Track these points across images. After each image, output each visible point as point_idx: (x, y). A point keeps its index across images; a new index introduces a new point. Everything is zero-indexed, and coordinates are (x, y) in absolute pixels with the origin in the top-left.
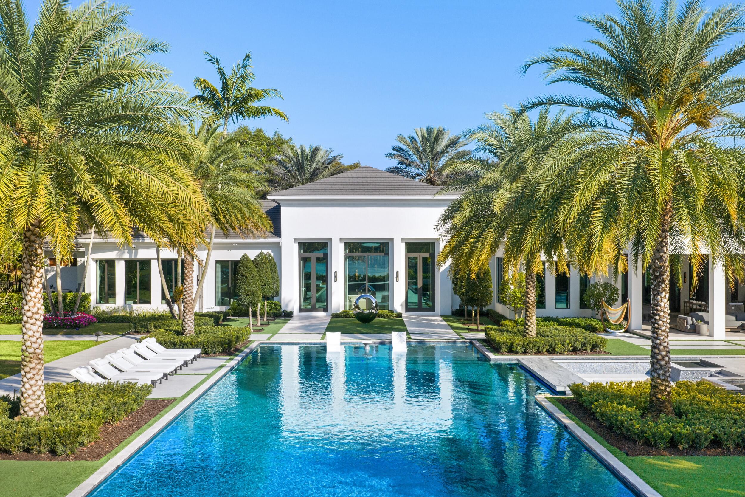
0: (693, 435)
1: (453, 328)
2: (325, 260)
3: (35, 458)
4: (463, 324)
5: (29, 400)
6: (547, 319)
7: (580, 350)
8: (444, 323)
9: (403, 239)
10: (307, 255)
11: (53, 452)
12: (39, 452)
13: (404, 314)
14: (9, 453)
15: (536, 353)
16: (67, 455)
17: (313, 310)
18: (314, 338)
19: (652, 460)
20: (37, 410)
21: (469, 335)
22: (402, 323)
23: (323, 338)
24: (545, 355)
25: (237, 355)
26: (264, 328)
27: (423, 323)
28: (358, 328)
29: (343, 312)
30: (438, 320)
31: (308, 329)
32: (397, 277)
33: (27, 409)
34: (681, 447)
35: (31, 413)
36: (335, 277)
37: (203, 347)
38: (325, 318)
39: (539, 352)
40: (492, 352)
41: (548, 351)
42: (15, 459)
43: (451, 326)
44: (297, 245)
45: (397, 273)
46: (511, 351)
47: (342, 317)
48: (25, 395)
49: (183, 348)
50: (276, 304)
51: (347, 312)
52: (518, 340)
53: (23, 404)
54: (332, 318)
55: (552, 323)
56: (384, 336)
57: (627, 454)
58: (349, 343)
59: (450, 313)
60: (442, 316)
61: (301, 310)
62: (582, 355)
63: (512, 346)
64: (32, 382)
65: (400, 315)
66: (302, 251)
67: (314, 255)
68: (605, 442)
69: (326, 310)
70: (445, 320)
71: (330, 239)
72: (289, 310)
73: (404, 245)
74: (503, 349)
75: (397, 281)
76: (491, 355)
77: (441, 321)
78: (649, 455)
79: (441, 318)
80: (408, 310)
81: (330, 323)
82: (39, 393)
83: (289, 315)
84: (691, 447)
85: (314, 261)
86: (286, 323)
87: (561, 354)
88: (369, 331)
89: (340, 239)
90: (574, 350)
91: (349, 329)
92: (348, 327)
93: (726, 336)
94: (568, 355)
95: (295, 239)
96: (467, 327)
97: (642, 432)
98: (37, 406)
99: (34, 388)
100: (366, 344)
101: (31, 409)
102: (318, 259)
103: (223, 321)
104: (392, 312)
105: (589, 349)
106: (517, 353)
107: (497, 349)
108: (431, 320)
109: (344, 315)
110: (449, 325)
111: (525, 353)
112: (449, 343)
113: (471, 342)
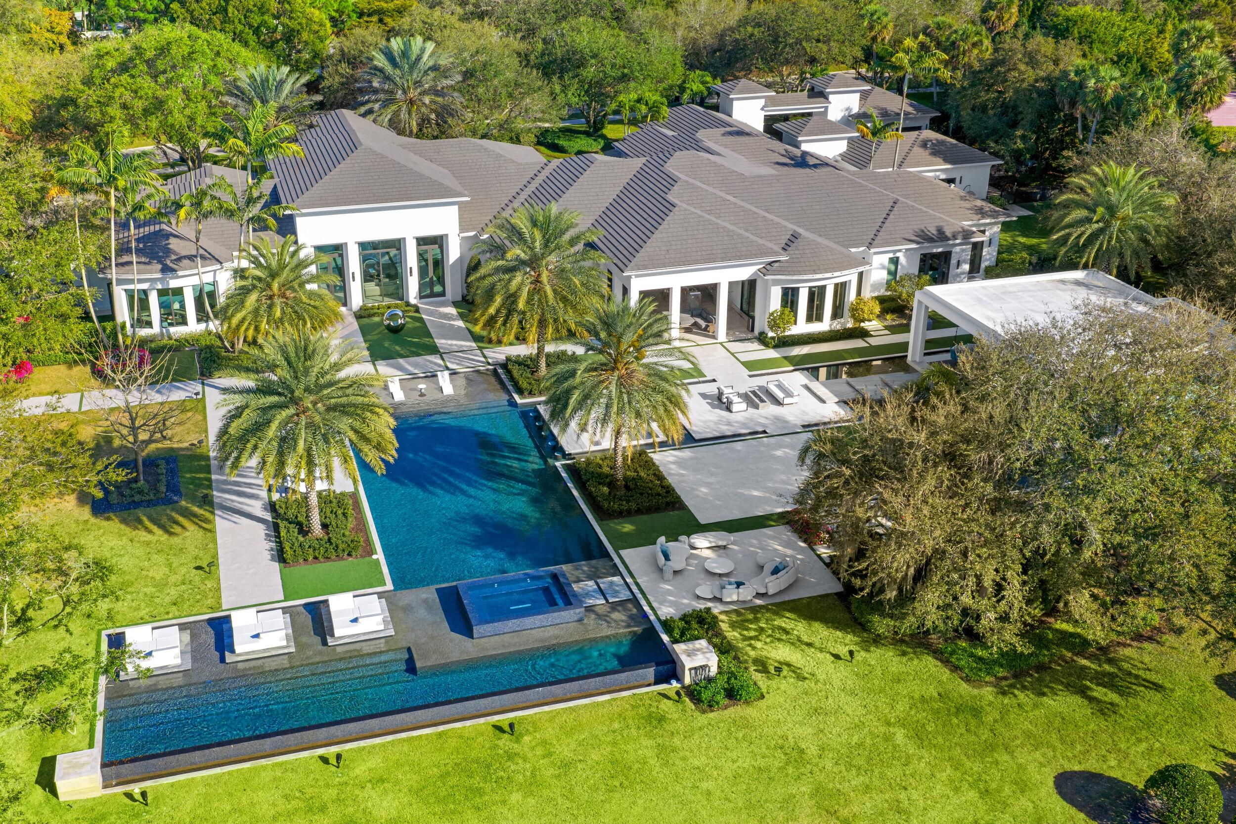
1: (473, 336)
8: (460, 323)
9: (413, 237)
13: (420, 304)
16: (356, 555)
19: (613, 525)
20: (319, 530)
22: (426, 328)
27: (443, 325)
28: (397, 348)
29: (362, 307)
30: (453, 312)
32: (411, 272)
34: (623, 514)
35: (317, 532)
36: (353, 277)
38: (351, 319)
43: (469, 331)
45: (410, 269)
46: (530, 394)
47: (365, 317)
51: (366, 306)
54: (357, 318)
56: (426, 363)
57: (601, 520)
59: (461, 299)
60: (454, 304)
63: (531, 391)
65: (416, 308)
70: (461, 317)
73: (415, 241)
75: (410, 276)
76: (517, 398)
77: (457, 318)
81: (362, 331)
88: (406, 353)
89: (355, 242)
91: (389, 349)
92: (386, 344)
104: (408, 304)
106: (534, 395)
107: (520, 392)
108: (447, 317)
109: (366, 314)
110: (467, 328)
113: (495, 370)
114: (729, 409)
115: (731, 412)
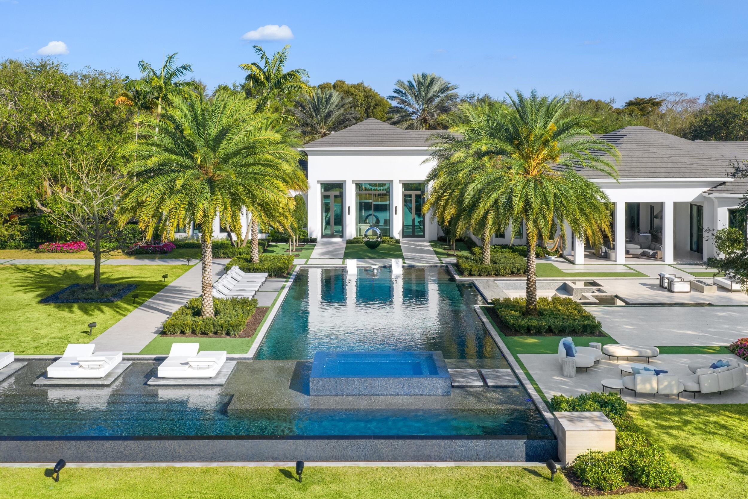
0: (538, 326)
1: (437, 253)
2: (341, 197)
3: (220, 337)
4: (445, 249)
5: (206, 308)
6: (505, 247)
7: (517, 273)
8: (431, 248)
9: (400, 181)
10: (328, 193)
11: (228, 334)
12: (221, 334)
13: (402, 240)
14: (207, 334)
15: (487, 275)
16: (235, 335)
17: (332, 236)
18: (337, 262)
19: (517, 338)
20: (210, 313)
21: (447, 260)
22: (399, 249)
23: (343, 263)
24: (493, 277)
25: (289, 278)
26: (300, 253)
27: (415, 249)
28: (368, 254)
29: (355, 238)
30: (427, 244)
31: (332, 254)
32: (396, 210)
33: (205, 313)
34: (532, 332)
35: (208, 315)
36: (349, 211)
37: (269, 271)
38: (342, 244)
39: (489, 275)
40: (458, 275)
41: (495, 274)
42: (210, 337)
43: (435, 251)
44: (319, 186)
45: (396, 207)
46: (470, 274)
47: (354, 243)
48: (205, 306)
49: (255, 272)
50: (304, 232)
51: (358, 238)
52: (475, 267)
53: (203, 310)
54: (347, 243)
55: (507, 250)
56: (386, 261)
57: (506, 336)
58: (362, 267)
59: (437, 239)
60: (430, 242)
61: (323, 237)
62: (517, 277)
63: (471, 271)
64: (208, 299)
65: (398, 241)
66: (323, 190)
67: (332, 193)
68: (498, 330)
69: (342, 237)
70: (432, 246)
71: (345, 181)
72: (314, 237)
73: (401, 185)
74: (465, 273)
75: (396, 214)
76: (457, 277)
77: (429, 246)
78: (516, 335)
79: (428, 244)
80: (404, 236)
81: (347, 248)
82: (211, 304)
83: (314, 241)
84: (537, 332)
85: (332, 197)
86: (313, 249)
87: (504, 276)
88: (375, 256)
89: (353, 181)
90: (513, 273)
91: (361, 254)
92: (360, 253)
93: (626, 261)
94: (508, 277)
95: (318, 181)
96: (446, 252)
97: (514, 324)
98: (210, 311)
99: (209, 302)
100: (374, 269)
101: (208, 313)
102: (336, 196)
103: (267, 247)
104: (392, 238)
105: (522, 273)
106: (474, 275)
107: (461, 273)
108: (421, 246)
109: (355, 241)
110: (434, 250)
111: (480, 275)
112: (431, 266)
113: (447, 266)
114: (670, 290)
115: (672, 292)
